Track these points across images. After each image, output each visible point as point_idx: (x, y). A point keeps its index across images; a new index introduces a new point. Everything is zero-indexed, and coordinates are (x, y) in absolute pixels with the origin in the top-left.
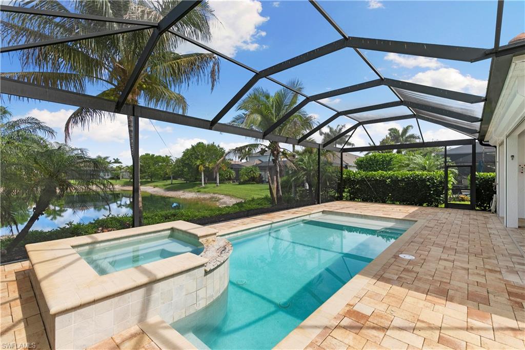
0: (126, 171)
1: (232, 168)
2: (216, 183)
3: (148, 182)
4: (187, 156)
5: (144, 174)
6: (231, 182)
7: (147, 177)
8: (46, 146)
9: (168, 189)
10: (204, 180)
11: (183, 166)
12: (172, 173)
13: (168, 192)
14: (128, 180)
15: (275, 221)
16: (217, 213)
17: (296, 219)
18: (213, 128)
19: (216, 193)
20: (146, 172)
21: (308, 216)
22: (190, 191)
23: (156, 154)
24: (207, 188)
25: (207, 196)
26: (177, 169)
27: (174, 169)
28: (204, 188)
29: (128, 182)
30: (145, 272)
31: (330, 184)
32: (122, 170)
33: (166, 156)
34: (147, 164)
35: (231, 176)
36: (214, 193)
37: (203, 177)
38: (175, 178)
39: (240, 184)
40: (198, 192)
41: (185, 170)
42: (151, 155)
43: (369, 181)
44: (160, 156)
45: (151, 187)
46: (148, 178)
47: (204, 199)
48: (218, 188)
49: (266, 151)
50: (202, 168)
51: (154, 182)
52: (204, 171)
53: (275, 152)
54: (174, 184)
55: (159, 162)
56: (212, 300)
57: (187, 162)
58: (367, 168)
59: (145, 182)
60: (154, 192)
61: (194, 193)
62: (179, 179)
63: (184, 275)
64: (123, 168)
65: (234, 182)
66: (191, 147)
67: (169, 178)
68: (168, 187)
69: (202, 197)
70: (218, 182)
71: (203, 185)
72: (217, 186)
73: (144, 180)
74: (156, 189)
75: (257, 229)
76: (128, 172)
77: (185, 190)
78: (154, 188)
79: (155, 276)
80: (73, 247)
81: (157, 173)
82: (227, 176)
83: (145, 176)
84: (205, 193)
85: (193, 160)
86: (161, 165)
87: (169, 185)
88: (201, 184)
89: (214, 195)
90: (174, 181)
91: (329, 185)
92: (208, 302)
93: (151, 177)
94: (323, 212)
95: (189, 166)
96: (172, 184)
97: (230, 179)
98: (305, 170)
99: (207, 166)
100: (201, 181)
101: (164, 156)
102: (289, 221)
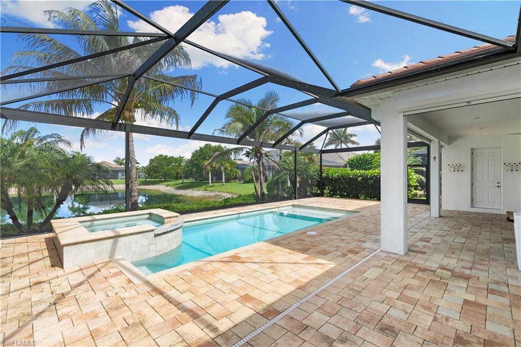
0: (142, 171)
1: (238, 168)
2: (222, 182)
3: (162, 182)
4: (195, 157)
5: (158, 174)
6: (237, 181)
7: (160, 177)
8: (64, 155)
9: (179, 188)
10: (212, 180)
11: (192, 166)
12: (183, 173)
13: (179, 191)
14: (144, 180)
15: (242, 212)
16: (204, 206)
17: (264, 211)
18: (191, 137)
19: (221, 191)
20: (159, 172)
21: (277, 209)
22: (198, 190)
23: (169, 155)
24: (214, 187)
25: (212, 194)
26: (186, 169)
27: (184, 169)
28: (211, 187)
29: (143, 181)
30: (115, 232)
31: (311, 181)
32: (139, 171)
33: (180, 157)
34: (161, 164)
35: (237, 175)
36: (219, 192)
37: (210, 177)
38: (186, 178)
39: (244, 183)
40: (205, 190)
41: (194, 170)
42: (164, 156)
43: (344, 179)
44: (173, 157)
45: (164, 186)
46: (162, 178)
47: (210, 197)
48: (223, 187)
49: (251, 153)
50: (209, 168)
51: (167, 181)
52: (211, 171)
53: (258, 154)
54: (185, 183)
55: (172, 162)
56: (160, 253)
57: (195, 162)
58: (358, 167)
59: (159, 181)
60: (166, 190)
61: (201, 191)
62: (191, 178)
63: (139, 236)
64: (139, 169)
65: (240, 181)
66: (199, 148)
67: (181, 178)
68: (179, 185)
69: (208, 195)
70: (224, 181)
71: (211, 184)
72: (223, 185)
73: (158, 180)
74: (169, 188)
75: (226, 217)
76: (144, 172)
77: (194, 188)
78: (167, 186)
79: (119, 233)
80: (79, 222)
81: (170, 172)
82: (233, 175)
83: (159, 176)
84: (212, 191)
85: (201, 161)
86: (173, 166)
87: (181, 184)
88: (209, 183)
89: (219, 193)
90: (186, 181)
91: (311, 183)
92: (157, 254)
93: (165, 176)
94: (293, 206)
95: (197, 166)
96: (183, 183)
97: (235, 178)
98: (287, 170)
99: (214, 166)
100: (209, 180)
101: (178, 157)
102: (256, 212)
